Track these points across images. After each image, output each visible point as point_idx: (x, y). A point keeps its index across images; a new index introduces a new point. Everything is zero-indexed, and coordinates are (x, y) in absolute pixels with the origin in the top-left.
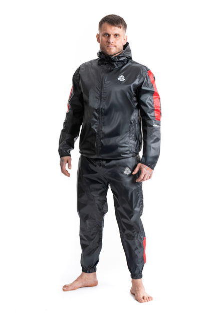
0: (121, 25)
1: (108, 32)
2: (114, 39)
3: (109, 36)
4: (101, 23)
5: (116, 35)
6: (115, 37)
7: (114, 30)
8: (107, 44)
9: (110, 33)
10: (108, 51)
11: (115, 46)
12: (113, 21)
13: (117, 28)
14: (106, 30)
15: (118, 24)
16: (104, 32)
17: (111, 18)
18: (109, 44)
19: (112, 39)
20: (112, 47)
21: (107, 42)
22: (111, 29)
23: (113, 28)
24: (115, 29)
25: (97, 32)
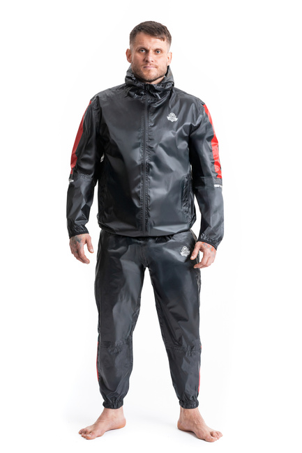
0: (164, 36)
1: (145, 46)
2: (155, 56)
3: (147, 51)
4: (134, 35)
5: (157, 51)
6: (156, 54)
7: (153, 43)
8: (144, 63)
9: (148, 48)
10: (145, 73)
11: (156, 67)
12: (153, 29)
13: (158, 40)
14: (142, 43)
15: (160, 34)
16: (139, 46)
17: (149, 25)
18: (147, 64)
19: (152, 57)
20: (152, 69)
21: (144, 60)
22: (150, 41)
23: (153, 40)
24: (155, 42)
25: (128, 46)
